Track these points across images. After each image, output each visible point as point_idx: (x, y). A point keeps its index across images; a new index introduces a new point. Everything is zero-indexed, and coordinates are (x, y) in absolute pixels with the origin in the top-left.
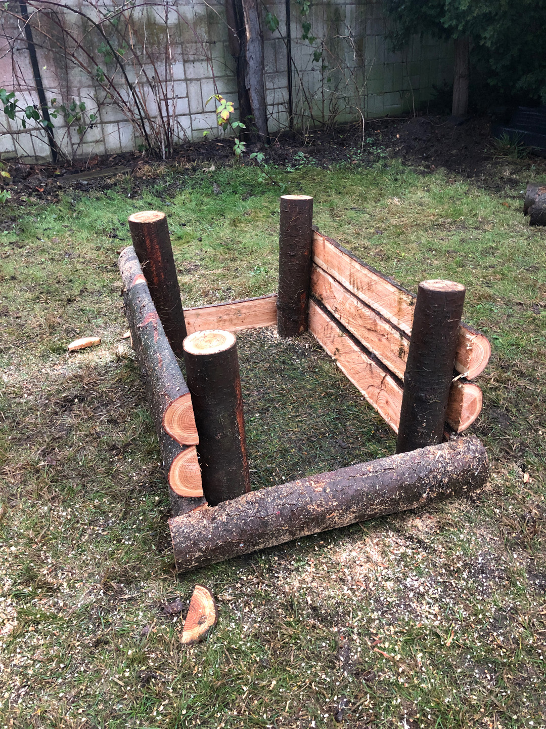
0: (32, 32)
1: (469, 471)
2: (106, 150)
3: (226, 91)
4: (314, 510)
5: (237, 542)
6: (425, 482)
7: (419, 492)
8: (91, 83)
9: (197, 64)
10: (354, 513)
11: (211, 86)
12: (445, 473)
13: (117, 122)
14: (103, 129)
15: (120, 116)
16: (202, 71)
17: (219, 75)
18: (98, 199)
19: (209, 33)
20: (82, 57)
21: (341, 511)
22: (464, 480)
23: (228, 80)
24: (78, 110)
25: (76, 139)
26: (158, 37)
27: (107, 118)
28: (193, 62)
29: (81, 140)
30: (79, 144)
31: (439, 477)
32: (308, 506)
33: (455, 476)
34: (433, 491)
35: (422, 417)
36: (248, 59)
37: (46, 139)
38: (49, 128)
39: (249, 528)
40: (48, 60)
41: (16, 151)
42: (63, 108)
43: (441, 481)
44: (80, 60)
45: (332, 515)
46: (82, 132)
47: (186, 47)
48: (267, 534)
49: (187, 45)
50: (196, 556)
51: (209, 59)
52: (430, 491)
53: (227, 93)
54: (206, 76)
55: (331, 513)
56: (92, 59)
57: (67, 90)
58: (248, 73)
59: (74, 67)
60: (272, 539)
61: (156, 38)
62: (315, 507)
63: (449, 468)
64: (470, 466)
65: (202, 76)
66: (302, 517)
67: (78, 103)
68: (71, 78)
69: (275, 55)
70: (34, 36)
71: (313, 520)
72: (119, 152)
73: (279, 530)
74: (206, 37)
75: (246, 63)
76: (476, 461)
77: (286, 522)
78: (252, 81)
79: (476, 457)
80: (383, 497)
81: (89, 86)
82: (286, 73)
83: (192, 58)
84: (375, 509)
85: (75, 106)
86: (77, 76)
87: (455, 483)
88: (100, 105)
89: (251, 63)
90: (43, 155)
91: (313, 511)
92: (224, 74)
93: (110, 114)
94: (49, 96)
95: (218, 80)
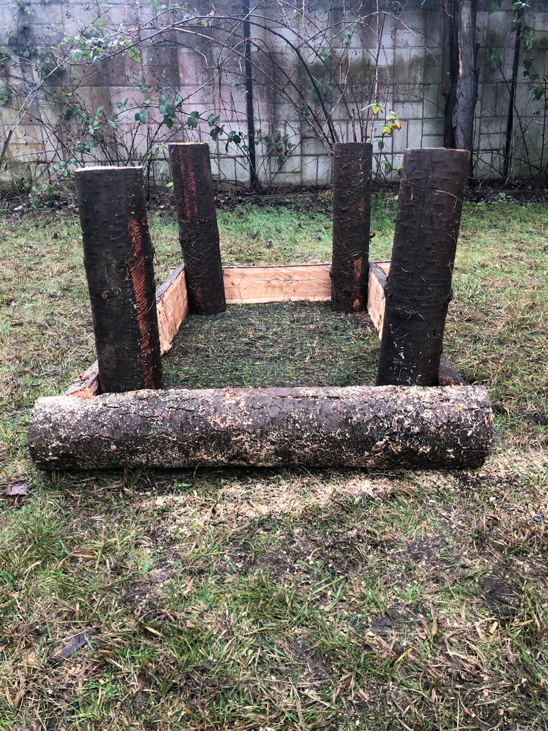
0: (252, 69)
1: (458, 426)
2: (302, 181)
3: (434, 133)
4: (215, 423)
5: (107, 441)
6: (383, 425)
7: (372, 438)
8: (297, 118)
9: (407, 105)
10: (273, 443)
11: (419, 127)
12: (417, 419)
13: (317, 156)
14: (302, 161)
15: (321, 150)
16: (411, 112)
17: (430, 116)
18: (268, 212)
19: (424, 76)
20: (294, 96)
21: (254, 435)
22: (447, 438)
23: (439, 122)
24: (281, 142)
25: (275, 168)
26: (370, 78)
27: (307, 151)
28: (403, 102)
29: (280, 169)
30: (277, 173)
31: (406, 423)
32: (209, 418)
33: (433, 428)
34: (394, 441)
35: (399, 343)
36: (457, 96)
37: (248, 167)
38: (252, 157)
39: (125, 426)
40: (262, 96)
41: (219, 175)
42: (267, 139)
43: (409, 429)
44: (292, 96)
45: (239, 437)
46: (281, 162)
47: (398, 88)
48: (148, 439)
49: (400, 86)
50: (54, 445)
51: (421, 101)
52: (390, 440)
53: (436, 135)
54: (415, 116)
55: (239, 434)
56: (302, 97)
57: (274, 123)
58: (456, 111)
59: (284, 103)
60: (154, 450)
61: (368, 79)
62: (218, 421)
63: (427, 415)
64: (460, 419)
65: (411, 117)
66: (197, 429)
67: (282, 135)
68: (281, 112)
69: (496, 99)
70: (253, 73)
71: (212, 438)
72: (314, 184)
73: (164, 439)
74: (420, 79)
75: (456, 100)
76: (472, 416)
77: (174, 430)
78: (460, 118)
79: (473, 409)
80: (318, 431)
81: (296, 121)
82: (506, 119)
83: (402, 99)
84: (305, 446)
85: (279, 138)
86: (286, 111)
87: (434, 439)
88: (303, 138)
89: (461, 100)
90: (243, 180)
91: (215, 426)
92: (434, 115)
93: (311, 148)
94: (257, 126)
95: (427, 122)
